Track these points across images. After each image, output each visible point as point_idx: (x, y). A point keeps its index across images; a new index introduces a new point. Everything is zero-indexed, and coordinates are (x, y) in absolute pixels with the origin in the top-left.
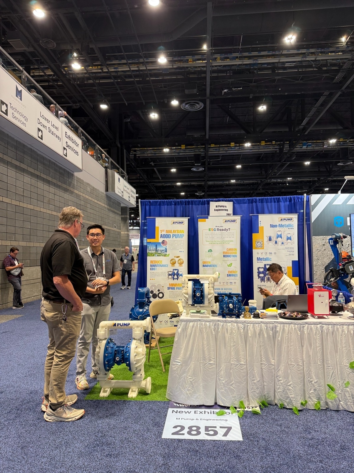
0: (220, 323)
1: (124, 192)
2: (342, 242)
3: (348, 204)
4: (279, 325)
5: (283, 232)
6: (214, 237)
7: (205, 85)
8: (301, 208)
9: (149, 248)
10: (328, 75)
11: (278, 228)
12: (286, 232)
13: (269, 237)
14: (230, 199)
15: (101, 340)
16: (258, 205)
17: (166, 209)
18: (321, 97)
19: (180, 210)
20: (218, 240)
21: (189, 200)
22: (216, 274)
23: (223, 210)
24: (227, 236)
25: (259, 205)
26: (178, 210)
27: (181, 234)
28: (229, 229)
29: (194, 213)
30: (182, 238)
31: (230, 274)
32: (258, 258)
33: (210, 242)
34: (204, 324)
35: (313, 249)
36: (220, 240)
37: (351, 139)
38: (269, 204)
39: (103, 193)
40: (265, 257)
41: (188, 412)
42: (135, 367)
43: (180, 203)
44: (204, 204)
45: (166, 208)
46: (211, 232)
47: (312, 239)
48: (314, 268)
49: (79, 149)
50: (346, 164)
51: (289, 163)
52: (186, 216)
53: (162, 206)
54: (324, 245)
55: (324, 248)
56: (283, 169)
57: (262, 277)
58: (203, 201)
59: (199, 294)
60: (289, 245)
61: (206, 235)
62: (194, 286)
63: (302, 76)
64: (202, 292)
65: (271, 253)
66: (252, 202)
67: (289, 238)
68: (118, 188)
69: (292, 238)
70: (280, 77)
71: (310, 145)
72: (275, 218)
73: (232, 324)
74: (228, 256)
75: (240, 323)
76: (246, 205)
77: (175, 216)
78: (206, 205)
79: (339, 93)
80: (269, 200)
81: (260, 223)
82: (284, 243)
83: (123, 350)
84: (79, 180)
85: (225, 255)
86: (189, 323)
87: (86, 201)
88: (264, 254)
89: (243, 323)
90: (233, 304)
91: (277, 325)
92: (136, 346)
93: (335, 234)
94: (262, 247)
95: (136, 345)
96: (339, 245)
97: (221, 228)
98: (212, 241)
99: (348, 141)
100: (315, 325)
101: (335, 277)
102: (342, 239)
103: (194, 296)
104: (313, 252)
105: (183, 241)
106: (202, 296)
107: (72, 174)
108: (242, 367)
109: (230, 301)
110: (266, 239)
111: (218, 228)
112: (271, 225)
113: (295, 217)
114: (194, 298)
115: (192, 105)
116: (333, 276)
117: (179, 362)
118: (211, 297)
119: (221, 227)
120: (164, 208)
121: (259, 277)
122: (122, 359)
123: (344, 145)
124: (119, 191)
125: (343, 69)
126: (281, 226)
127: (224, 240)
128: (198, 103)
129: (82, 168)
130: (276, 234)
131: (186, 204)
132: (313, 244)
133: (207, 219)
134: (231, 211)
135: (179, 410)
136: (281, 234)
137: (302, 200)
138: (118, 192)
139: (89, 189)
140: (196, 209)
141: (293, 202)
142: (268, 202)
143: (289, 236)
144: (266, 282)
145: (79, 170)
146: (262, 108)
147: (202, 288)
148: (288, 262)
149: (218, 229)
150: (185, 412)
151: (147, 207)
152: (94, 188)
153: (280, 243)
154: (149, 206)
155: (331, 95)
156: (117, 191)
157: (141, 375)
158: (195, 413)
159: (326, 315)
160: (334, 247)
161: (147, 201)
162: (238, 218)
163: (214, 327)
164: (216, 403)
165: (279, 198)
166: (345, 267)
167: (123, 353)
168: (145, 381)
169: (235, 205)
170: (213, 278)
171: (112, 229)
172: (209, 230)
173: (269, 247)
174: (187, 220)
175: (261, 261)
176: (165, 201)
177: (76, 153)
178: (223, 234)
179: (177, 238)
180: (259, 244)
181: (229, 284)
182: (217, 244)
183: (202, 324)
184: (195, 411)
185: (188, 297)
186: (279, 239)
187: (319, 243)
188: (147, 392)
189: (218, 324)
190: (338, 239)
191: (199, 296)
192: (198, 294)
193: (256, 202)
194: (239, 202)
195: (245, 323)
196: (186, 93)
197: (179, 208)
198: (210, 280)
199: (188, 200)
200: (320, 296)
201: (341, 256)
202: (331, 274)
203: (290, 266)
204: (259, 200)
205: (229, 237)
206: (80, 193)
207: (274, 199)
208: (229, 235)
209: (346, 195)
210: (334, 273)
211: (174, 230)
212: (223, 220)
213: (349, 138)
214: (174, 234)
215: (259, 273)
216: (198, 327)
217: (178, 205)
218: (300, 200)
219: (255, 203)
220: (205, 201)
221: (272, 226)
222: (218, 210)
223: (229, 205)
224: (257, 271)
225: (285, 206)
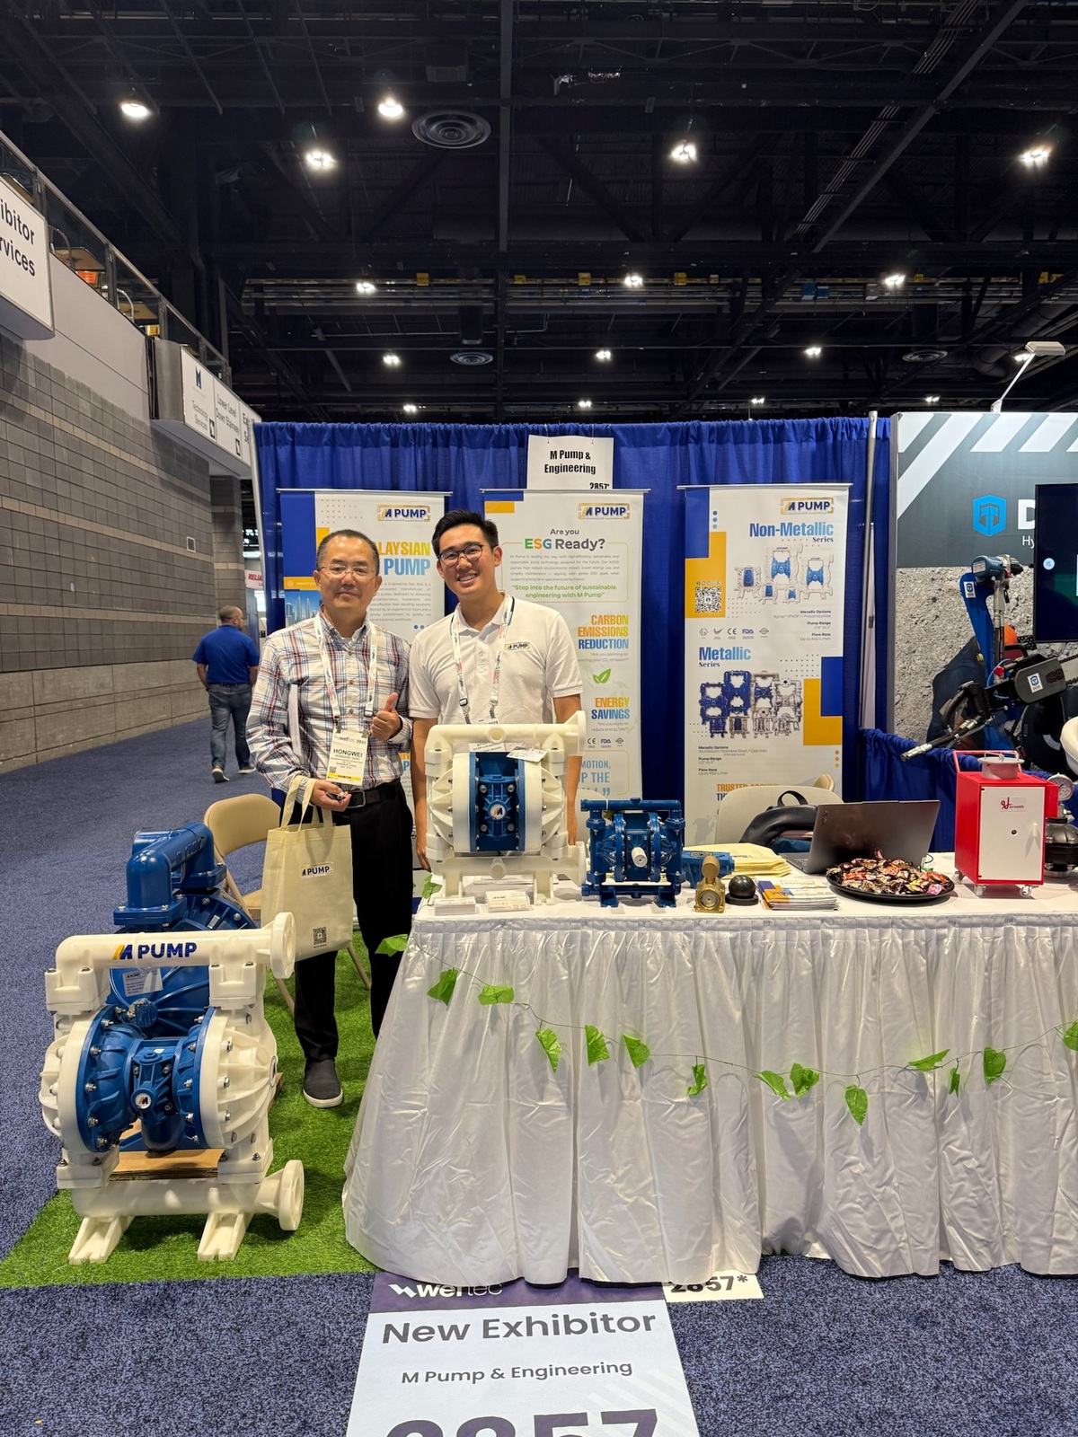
0: (590, 932)
1: (218, 422)
2: (1007, 587)
3: (1023, 450)
4: (838, 933)
5: (793, 554)
6: (543, 571)
7: (496, 55)
8: (856, 462)
9: (294, 611)
10: (898, 44)
11: (778, 540)
12: (807, 554)
13: (743, 574)
14: (605, 425)
15: (65, 1019)
16: (707, 453)
17: (358, 460)
18: (870, 124)
19: (413, 463)
20: (559, 584)
21: (448, 426)
22: (576, 721)
23: (576, 468)
24: (592, 570)
25: (711, 450)
26: (407, 466)
27: (417, 557)
28: (599, 543)
29: (467, 477)
30: (423, 574)
31: (602, 709)
32: (702, 649)
33: (529, 592)
34: (525, 941)
35: (897, 614)
36: (566, 584)
37: (947, 275)
38: (746, 448)
39: (141, 424)
40: (728, 646)
41: (454, 1328)
42: (225, 1135)
43: (411, 437)
44: (507, 447)
45: (358, 456)
46: (534, 552)
47: (894, 577)
48: (897, 682)
49: (38, 248)
50: (928, 359)
51: (760, 347)
52: (436, 489)
53: (342, 449)
54: (934, 600)
55: (933, 611)
56: (740, 368)
57: (717, 719)
58: (500, 431)
59: (500, 811)
60: (815, 602)
61: (514, 565)
62: (481, 774)
63: (816, 41)
64: (515, 799)
65: (750, 631)
66: (681, 438)
67: (814, 577)
68: (195, 407)
69: (825, 575)
70: (745, 42)
71: (824, 292)
72: (768, 501)
73: (643, 934)
74: (596, 644)
75: (678, 929)
76: (663, 450)
77: (395, 486)
78: (514, 449)
79: (931, 112)
80: (747, 435)
81: (715, 520)
82: (797, 593)
83: (171, 1062)
84: (43, 369)
85: (584, 638)
86: (458, 938)
87: (77, 448)
88: (724, 635)
89: (689, 928)
90: (647, 847)
91: (831, 932)
92: (225, 1044)
93: (983, 559)
94: (718, 609)
95: (225, 1036)
96: (997, 599)
97: (572, 538)
98: (536, 588)
99: (937, 285)
100: (988, 930)
101: (978, 717)
102: (1007, 577)
103: (479, 816)
104: (897, 624)
105: (424, 587)
106: (516, 816)
107: (17, 346)
108: (682, 1118)
109: (634, 836)
110: (733, 580)
111: (559, 536)
112: (752, 525)
113: (839, 498)
114: (479, 826)
115: (451, 127)
116: (969, 714)
117: (419, 1108)
118: (555, 820)
119: (572, 532)
120: (352, 456)
121: (705, 718)
122: (165, 1099)
123: (926, 294)
124: (200, 417)
125: (947, 27)
126: (788, 529)
127: (582, 583)
128: (471, 122)
129: (53, 326)
130: (771, 560)
131: (435, 445)
132: (897, 598)
133: (516, 503)
134: (605, 474)
135: (417, 1318)
136: (788, 562)
137: (863, 431)
138: (198, 421)
139: (85, 406)
140: (476, 464)
141: (830, 441)
142: (742, 442)
143: (815, 567)
144: (728, 736)
145: (44, 333)
146: (684, 153)
147: (514, 783)
148: (810, 663)
149: (559, 543)
150: (441, 1328)
151: (283, 452)
152: (104, 402)
153: (782, 595)
154: (288, 448)
155: (906, 115)
156: (191, 418)
157: (256, 1158)
158: (486, 1335)
159: (1027, 883)
160: (976, 607)
161: (281, 428)
162: (634, 500)
163: (567, 951)
164: (573, 1272)
165: (782, 427)
166: (1015, 679)
167: (171, 1071)
168: (274, 1178)
169: (623, 450)
170: (564, 737)
171: (180, 551)
172: (528, 543)
173: (742, 608)
174: (439, 503)
175: (714, 662)
176: (351, 429)
177: (26, 263)
178: (579, 559)
179: (402, 573)
180: (707, 599)
181: (598, 744)
182: (556, 599)
183: (514, 941)
184: (486, 1323)
185: (451, 824)
186: (781, 578)
187: (918, 595)
188: (284, 1226)
189: (585, 936)
190: (993, 578)
191: (499, 817)
192: (496, 811)
193: (698, 440)
194: (637, 440)
195: (697, 930)
196: (430, 79)
197: (410, 459)
198: (548, 745)
199: (442, 426)
200: (1005, 805)
201: (1002, 638)
202: (964, 704)
203: (815, 677)
204: (711, 430)
205: (599, 571)
206: (49, 419)
207: (764, 428)
208: (601, 565)
209: (1021, 418)
210: (977, 704)
211: (389, 544)
212: (580, 505)
213: (943, 273)
214: (389, 556)
215: (705, 703)
216: (498, 955)
217: (405, 446)
218: (854, 436)
219: (696, 443)
220: (508, 431)
221: (757, 530)
222: (557, 470)
223: (599, 451)
224: (699, 696)
225: (800, 457)
